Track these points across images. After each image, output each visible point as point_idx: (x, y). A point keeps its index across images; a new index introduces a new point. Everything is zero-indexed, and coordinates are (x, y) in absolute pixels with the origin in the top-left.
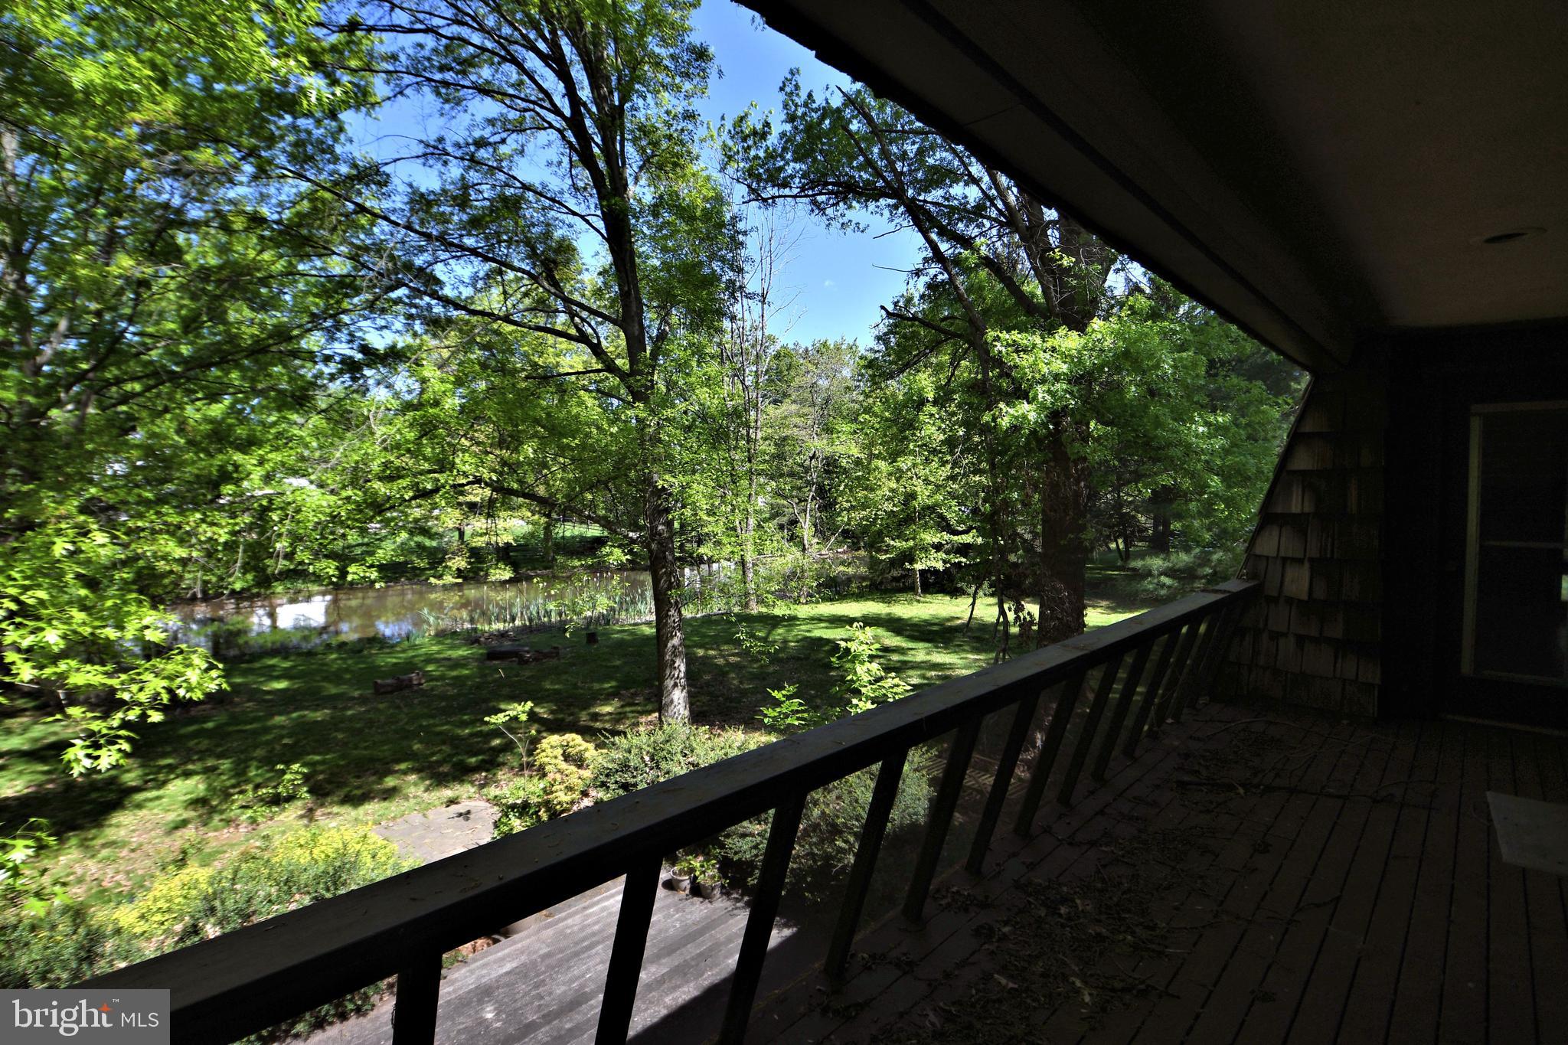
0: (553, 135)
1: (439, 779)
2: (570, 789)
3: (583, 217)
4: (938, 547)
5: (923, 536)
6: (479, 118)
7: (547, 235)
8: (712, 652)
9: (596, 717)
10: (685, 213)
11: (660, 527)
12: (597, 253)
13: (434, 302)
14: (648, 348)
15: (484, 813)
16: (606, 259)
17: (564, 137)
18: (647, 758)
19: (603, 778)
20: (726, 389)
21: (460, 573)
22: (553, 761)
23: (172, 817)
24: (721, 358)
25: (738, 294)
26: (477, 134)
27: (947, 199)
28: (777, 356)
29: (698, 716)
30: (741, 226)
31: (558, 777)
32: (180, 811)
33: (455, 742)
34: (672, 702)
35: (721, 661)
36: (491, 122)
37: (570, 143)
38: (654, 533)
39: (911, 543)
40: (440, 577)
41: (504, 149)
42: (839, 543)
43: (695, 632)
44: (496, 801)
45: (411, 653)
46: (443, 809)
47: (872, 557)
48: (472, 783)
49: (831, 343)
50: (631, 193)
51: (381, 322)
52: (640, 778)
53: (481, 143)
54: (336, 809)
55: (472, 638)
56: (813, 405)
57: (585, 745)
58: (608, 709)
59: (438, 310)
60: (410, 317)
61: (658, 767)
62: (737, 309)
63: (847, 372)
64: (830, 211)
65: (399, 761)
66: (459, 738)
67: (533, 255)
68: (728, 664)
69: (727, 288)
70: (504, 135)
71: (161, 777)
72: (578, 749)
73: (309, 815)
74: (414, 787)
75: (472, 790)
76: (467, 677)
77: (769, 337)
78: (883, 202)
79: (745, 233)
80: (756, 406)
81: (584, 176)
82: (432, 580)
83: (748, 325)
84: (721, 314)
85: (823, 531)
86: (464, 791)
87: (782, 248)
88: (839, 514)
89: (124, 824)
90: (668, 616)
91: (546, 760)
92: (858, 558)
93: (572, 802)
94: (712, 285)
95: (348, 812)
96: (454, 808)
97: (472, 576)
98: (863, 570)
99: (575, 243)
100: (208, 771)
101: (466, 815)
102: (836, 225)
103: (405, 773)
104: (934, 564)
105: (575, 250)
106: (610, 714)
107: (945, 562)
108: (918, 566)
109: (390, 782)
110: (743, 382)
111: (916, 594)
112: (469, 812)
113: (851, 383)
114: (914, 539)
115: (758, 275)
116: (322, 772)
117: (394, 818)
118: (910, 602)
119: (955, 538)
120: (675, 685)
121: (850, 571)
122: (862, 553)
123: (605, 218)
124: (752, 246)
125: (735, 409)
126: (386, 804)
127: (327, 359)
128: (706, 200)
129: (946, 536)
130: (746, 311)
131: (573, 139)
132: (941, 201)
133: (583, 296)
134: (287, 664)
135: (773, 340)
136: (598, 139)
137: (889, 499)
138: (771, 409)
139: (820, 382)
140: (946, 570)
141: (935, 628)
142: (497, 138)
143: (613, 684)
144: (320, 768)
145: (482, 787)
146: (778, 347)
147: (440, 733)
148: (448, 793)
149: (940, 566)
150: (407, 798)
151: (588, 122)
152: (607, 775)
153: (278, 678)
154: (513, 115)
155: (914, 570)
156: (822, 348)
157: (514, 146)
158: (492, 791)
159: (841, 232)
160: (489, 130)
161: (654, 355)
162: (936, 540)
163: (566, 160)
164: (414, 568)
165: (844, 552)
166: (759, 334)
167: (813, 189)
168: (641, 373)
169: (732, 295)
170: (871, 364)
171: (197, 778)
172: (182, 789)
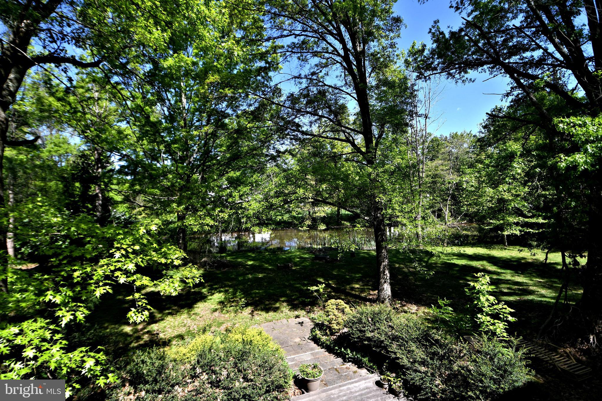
0: (338, 65)
1: (294, 307)
2: (338, 324)
3: (350, 95)
4: (517, 224)
5: (508, 218)
6: (313, 65)
7: (336, 103)
8: (402, 266)
9: (353, 289)
10: (390, 85)
11: (379, 215)
12: (355, 108)
13: (299, 133)
14: (374, 142)
15: (307, 324)
16: (358, 109)
17: (342, 65)
18: (370, 319)
19: (351, 324)
20: (409, 156)
21: (309, 226)
22: (332, 311)
23: (213, 306)
24: (407, 144)
25: (414, 115)
26: (312, 71)
27: (522, 59)
28: (432, 141)
29: (396, 295)
30: (416, 88)
31: (334, 317)
32: (216, 305)
33: (300, 291)
34: (384, 288)
35: (405, 270)
36: (316, 65)
37: (344, 67)
38: (376, 217)
39: (502, 222)
40: (302, 227)
41: (321, 75)
42: (462, 219)
43: (395, 256)
44: (312, 320)
45: (290, 255)
46: (294, 319)
47: (480, 227)
48: (305, 310)
49: (459, 133)
50: (367, 81)
51: (282, 142)
52: (367, 328)
53: (313, 74)
54: (260, 312)
55: (310, 250)
56: (450, 160)
57: (346, 305)
58: (357, 286)
59: (300, 136)
60: (291, 139)
61: (375, 325)
62: (414, 122)
63: (465, 145)
64: (457, 76)
65: (282, 297)
66: (302, 290)
67: (331, 111)
68: (410, 271)
69: (409, 114)
70: (321, 69)
71: (213, 292)
72: (342, 306)
73: (252, 313)
74: (285, 309)
75: (305, 313)
76: (308, 266)
77: (428, 133)
78: (485, 67)
79: (418, 90)
80: (422, 162)
81: (350, 78)
82: (300, 228)
83: (418, 129)
84: (407, 125)
85: (455, 214)
86: (302, 313)
87: (435, 95)
88: (462, 207)
89: (200, 307)
90: (381, 252)
91: (330, 310)
92: (473, 228)
93: (339, 329)
94: (402, 113)
95: (263, 314)
96: (298, 320)
97: (313, 227)
98: (475, 233)
99: (347, 105)
100: (226, 292)
101: (301, 323)
102: (460, 81)
103: (283, 302)
104: (515, 232)
105: (346, 107)
106: (358, 288)
107: (520, 231)
108: (506, 233)
109: (278, 305)
110: (416, 153)
111: (505, 245)
112: (303, 322)
113: (468, 150)
114: (503, 220)
115: (424, 108)
116: (258, 297)
117: (277, 320)
118: (501, 249)
119: (526, 220)
120: (385, 282)
121: (469, 233)
122: (474, 225)
123: (357, 93)
124: (420, 95)
125: (413, 164)
126: (275, 313)
127: (267, 155)
128: (400, 79)
129: (521, 219)
130: (418, 123)
131: (345, 65)
132: (518, 61)
133: (349, 124)
134: (253, 255)
135: (430, 135)
136: (355, 63)
137: (491, 201)
138: (429, 163)
139: (453, 150)
140: (521, 235)
141: (515, 263)
142: (319, 71)
143: (360, 275)
144: (257, 295)
145: (308, 312)
146: (432, 137)
147: (296, 287)
148: (296, 313)
149: (518, 233)
150: (282, 312)
151: (351, 57)
152: (353, 324)
153: (251, 260)
154: (324, 61)
155: (503, 235)
156: (454, 136)
157: (325, 72)
158: (312, 315)
159: (463, 84)
160: (316, 68)
161: (377, 145)
162: (515, 221)
163: (343, 74)
164: (294, 224)
165: (465, 223)
166: (424, 132)
167: (448, 68)
168: (370, 152)
169: (412, 116)
170: (479, 140)
171: (222, 293)
172: (218, 296)
